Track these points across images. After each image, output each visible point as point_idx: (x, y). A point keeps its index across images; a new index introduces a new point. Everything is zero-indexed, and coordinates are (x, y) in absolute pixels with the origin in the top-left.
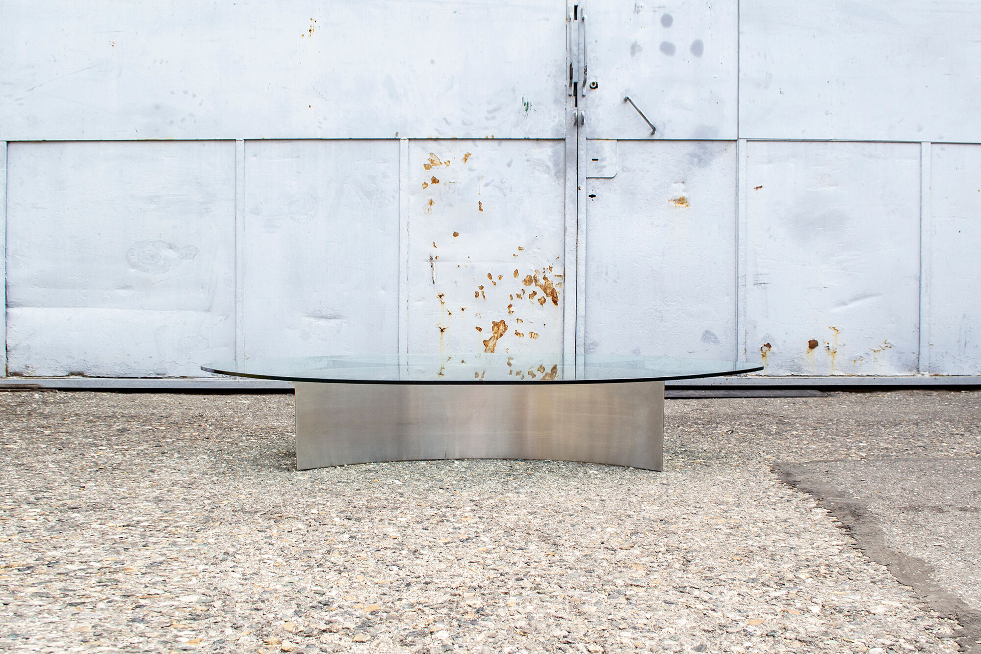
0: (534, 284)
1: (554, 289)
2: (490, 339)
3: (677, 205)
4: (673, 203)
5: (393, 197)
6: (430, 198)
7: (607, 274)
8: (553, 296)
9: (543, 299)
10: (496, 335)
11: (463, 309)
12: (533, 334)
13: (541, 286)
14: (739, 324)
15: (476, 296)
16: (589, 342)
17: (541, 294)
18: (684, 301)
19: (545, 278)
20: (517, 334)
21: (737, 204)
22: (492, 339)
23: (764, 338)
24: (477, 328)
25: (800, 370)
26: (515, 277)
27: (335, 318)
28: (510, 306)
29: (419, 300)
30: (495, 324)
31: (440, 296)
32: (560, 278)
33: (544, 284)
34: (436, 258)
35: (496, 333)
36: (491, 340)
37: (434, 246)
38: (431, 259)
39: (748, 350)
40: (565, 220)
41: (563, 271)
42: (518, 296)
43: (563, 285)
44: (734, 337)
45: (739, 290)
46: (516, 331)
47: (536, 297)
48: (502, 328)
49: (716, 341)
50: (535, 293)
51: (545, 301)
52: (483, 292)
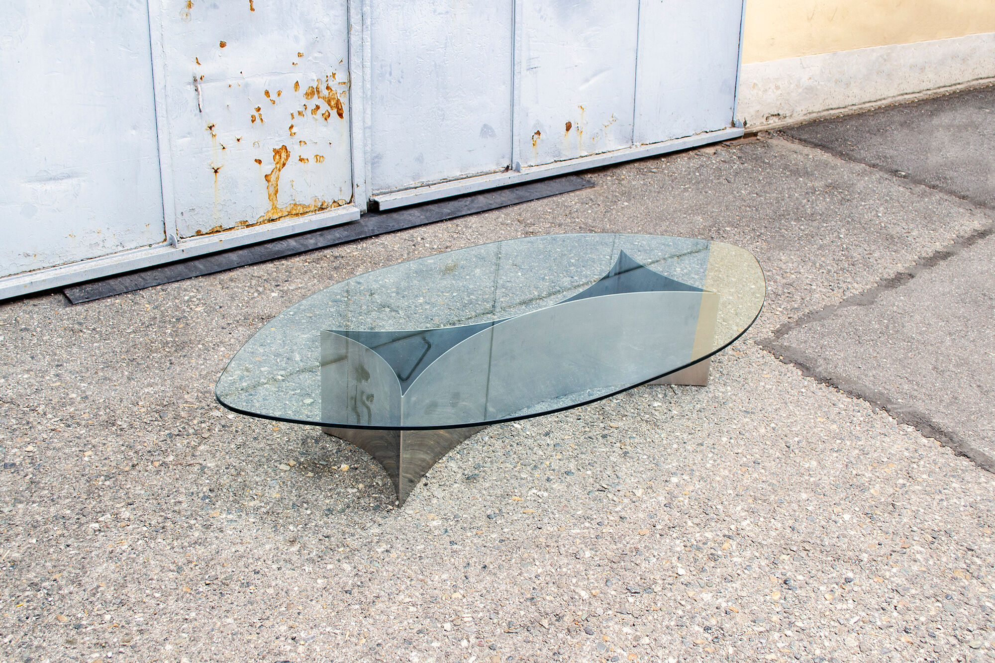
0: (316, 96)
1: (338, 100)
2: (272, 171)
7: (391, 74)
8: (338, 108)
9: (327, 114)
10: (278, 166)
11: (238, 140)
12: (318, 158)
13: (324, 98)
14: (514, 114)
15: (253, 121)
16: (375, 155)
17: (324, 107)
18: (465, 96)
22: (274, 172)
23: (535, 126)
24: (256, 160)
25: (561, 153)
26: (296, 91)
27: (69, 177)
28: (292, 127)
29: (184, 137)
30: (277, 152)
31: (210, 128)
32: (344, 85)
33: (327, 95)
34: (201, 78)
35: (278, 163)
37: (198, 62)
38: (195, 80)
39: (521, 140)
40: (348, 16)
41: (348, 77)
42: (299, 113)
43: (347, 94)
44: (509, 128)
45: (515, 77)
46: (300, 156)
47: (320, 112)
48: (284, 155)
49: (493, 135)
50: (318, 107)
51: (329, 116)
52: (260, 115)
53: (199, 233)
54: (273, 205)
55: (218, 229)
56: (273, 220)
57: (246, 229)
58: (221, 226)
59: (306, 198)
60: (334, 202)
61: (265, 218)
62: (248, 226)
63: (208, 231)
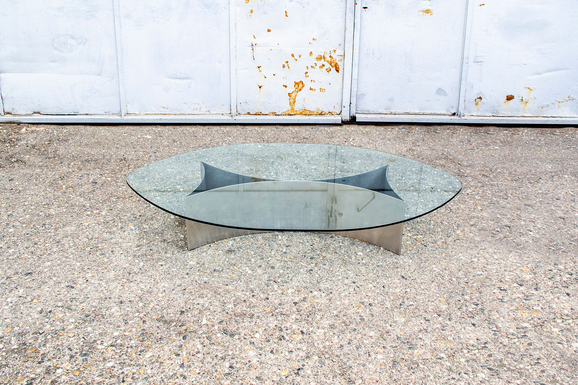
0: (323, 60)
1: (336, 63)
2: (293, 92)
3: (424, 14)
4: (421, 13)
5: (225, 8)
6: (251, 8)
7: (373, 54)
8: (336, 67)
9: (329, 69)
10: (297, 90)
11: (274, 75)
12: (322, 90)
13: (328, 61)
14: (462, 86)
15: (283, 67)
16: (359, 93)
17: (327, 66)
18: (425, 71)
19: (330, 57)
20: (311, 89)
21: (466, 15)
23: (478, 94)
24: (284, 86)
25: (497, 113)
26: (310, 56)
27: (186, 79)
28: (307, 73)
29: (245, 70)
30: (296, 83)
31: (259, 67)
32: (341, 57)
33: (330, 60)
34: (256, 45)
37: (254, 37)
38: (252, 45)
39: (466, 101)
40: (345, 23)
41: (343, 53)
42: (312, 67)
43: (343, 61)
44: (458, 93)
45: (463, 65)
46: (310, 87)
47: (324, 68)
48: (301, 85)
49: (445, 94)
50: (323, 65)
52: (288, 65)
53: (249, 113)
54: (292, 108)
55: (260, 114)
56: (290, 115)
57: (275, 116)
59: (312, 107)
60: (330, 112)
61: (286, 113)
63: (254, 113)
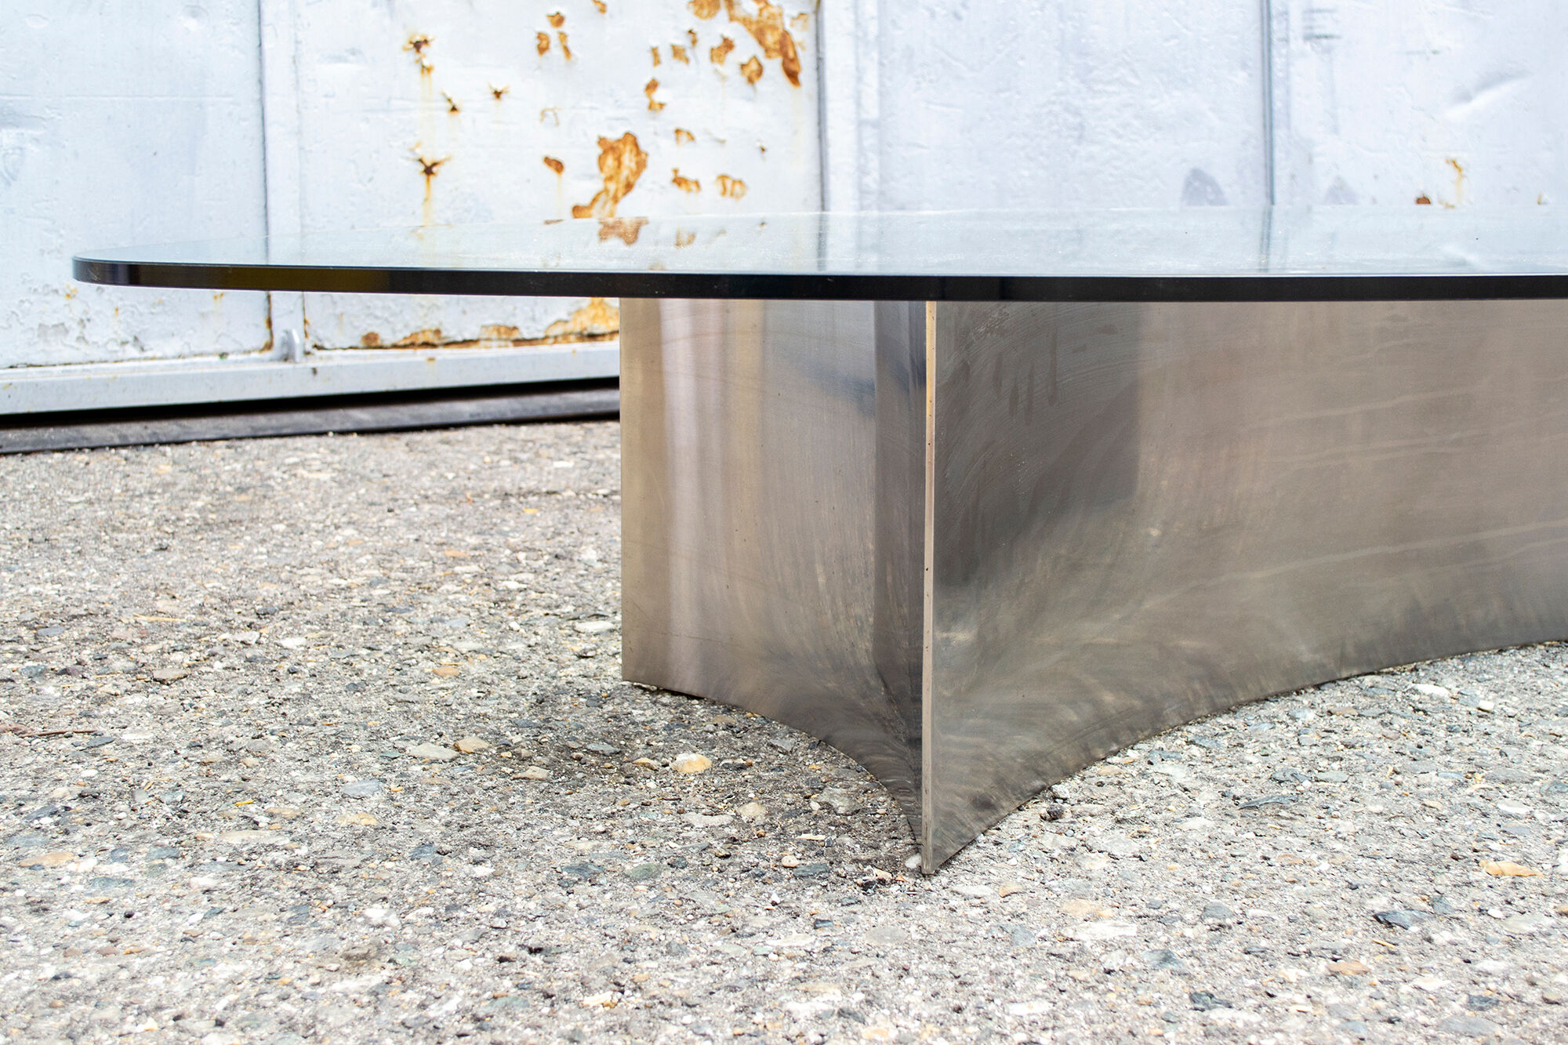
0: (724, 11)
1: (785, 35)
2: (595, 200)
8: (785, 55)
9: (754, 67)
10: (612, 187)
11: (497, 95)
12: (729, 184)
13: (746, 21)
15: (542, 50)
17: (747, 48)
18: (1137, 82)
20: (679, 181)
22: (600, 202)
24: (548, 161)
28: (652, 86)
29: (339, 59)
30: (609, 148)
33: (755, 16)
35: (610, 179)
36: (598, 205)
42: (676, 51)
43: (812, 19)
45: (1273, 54)
46: (676, 171)
47: (735, 57)
48: (629, 160)
50: (728, 45)
51: (760, 72)
52: (563, 37)
53: (372, 341)
55: (431, 338)
56: (592, 337)
58: (438, 332)
61: (570, 327)
62: (518, 342)
63: (398, 338)
